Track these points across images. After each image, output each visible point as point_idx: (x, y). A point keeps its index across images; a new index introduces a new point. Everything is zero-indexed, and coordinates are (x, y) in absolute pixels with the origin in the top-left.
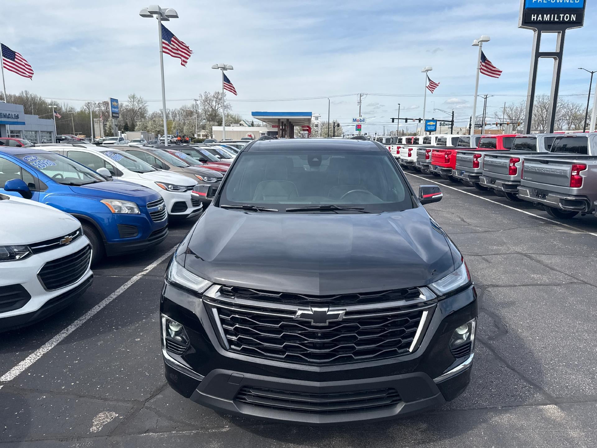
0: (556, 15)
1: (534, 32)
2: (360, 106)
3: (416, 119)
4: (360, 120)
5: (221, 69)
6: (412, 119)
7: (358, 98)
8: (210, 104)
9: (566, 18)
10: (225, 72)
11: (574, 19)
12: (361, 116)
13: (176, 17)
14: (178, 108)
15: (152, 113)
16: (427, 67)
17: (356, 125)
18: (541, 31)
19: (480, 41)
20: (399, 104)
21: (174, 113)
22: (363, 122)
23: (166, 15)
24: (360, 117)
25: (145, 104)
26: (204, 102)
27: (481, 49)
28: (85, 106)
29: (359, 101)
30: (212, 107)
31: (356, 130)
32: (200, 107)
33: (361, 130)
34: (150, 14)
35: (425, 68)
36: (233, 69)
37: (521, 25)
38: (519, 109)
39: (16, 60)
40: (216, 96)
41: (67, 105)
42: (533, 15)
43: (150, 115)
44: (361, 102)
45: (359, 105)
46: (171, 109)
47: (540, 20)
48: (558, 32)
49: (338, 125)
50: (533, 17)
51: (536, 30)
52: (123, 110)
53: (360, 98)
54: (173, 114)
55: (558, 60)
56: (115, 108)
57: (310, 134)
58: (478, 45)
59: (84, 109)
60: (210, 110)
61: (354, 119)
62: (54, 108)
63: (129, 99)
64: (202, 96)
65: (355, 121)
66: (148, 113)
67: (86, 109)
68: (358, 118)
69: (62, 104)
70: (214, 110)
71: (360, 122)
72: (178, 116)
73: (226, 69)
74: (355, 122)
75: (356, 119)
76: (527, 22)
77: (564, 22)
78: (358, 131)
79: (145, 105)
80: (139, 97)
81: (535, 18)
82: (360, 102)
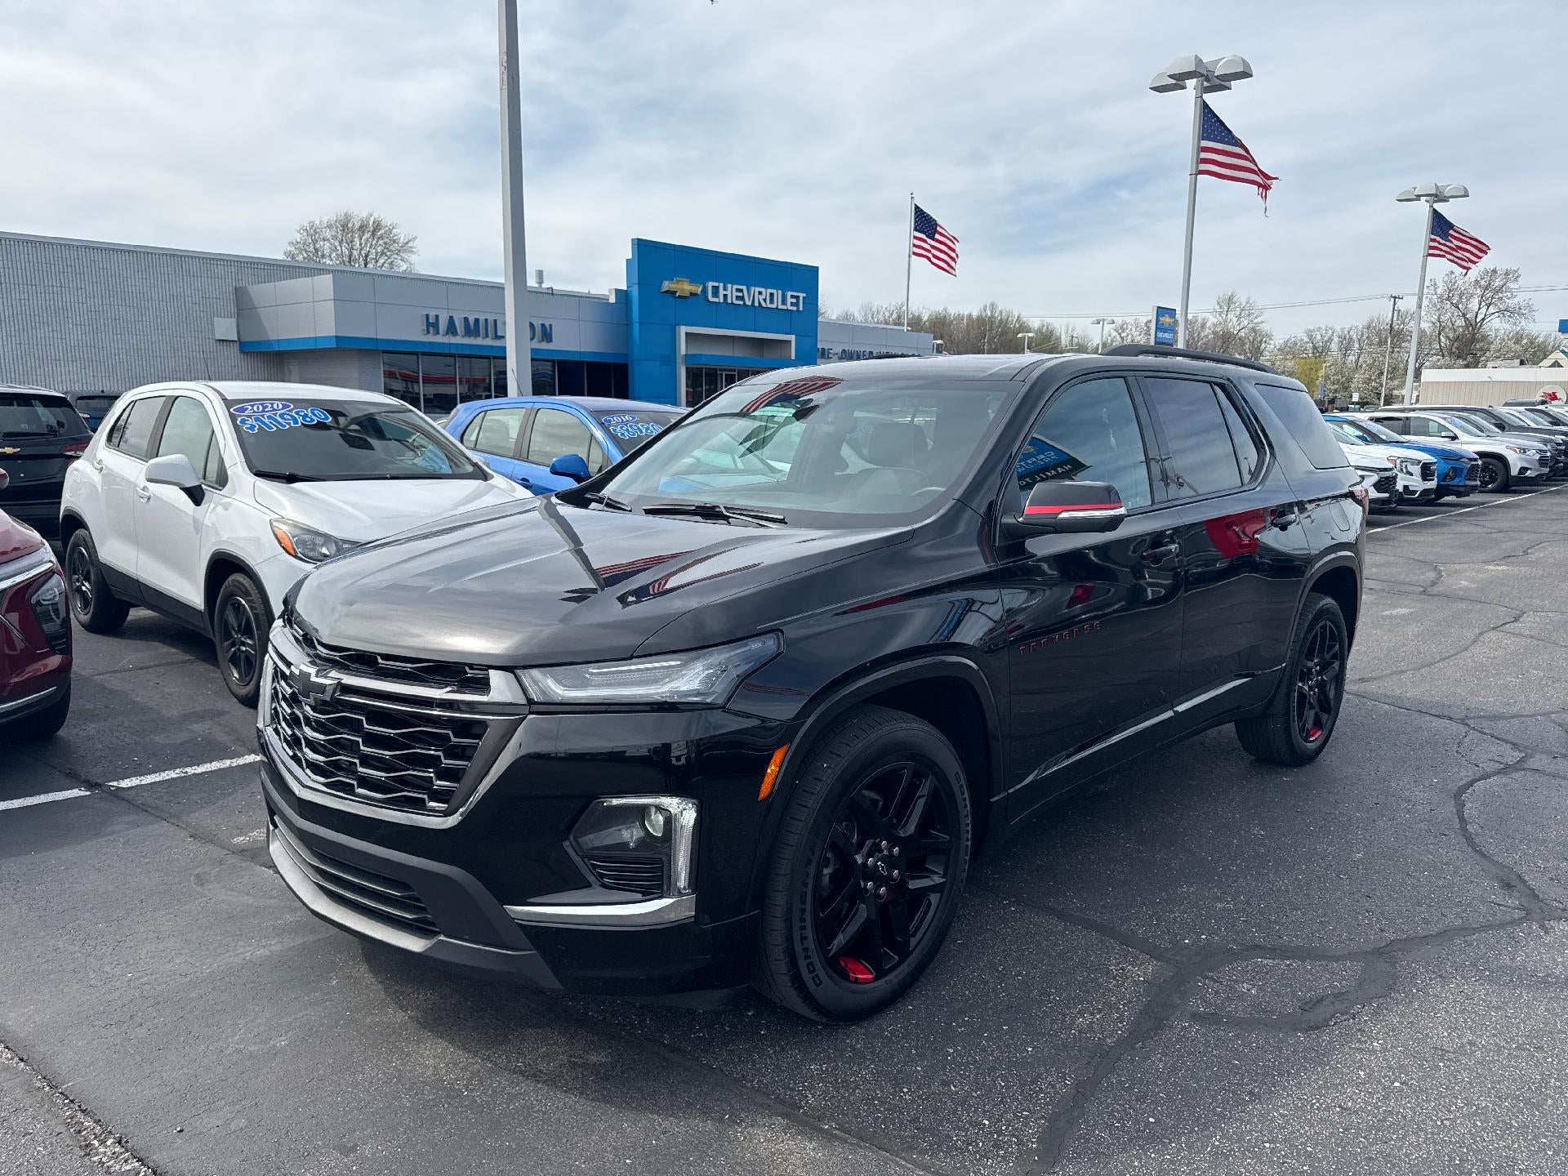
5: (1428, 198)
8: (1460, 306)
10: (1437, 206)
13: (1245, 74)
14: (1361, 323)
15: (1282, 341)
21: (1345, 339)
23: (1217, 77)
25: (1256, 318)
26: (1442, 302)
28: (1115, 330)
30: (1464, 315)
32: (1425, 318)
34: (1178, 81)
36: (1466, 195)
39: (937, 236)
40: (1483, 283)
41: (1073, 330)
43: (1277, 345)
46: (1338, 328)
52: (1206, 336)
54: (1342, 342)
56: (1165, 331)
59: (1110, 338)
60: (1460, 322)
62: (1029, 337)
63: (1217, 307)
64: (1435, 284)
66: (1272, 342)
67: (1115, 337)
69: (1061, 328)
70: (1473, 326)
72: (1357, 345)
73: (1445, 199)
79: (1256, 321)
80: (1244, 301)
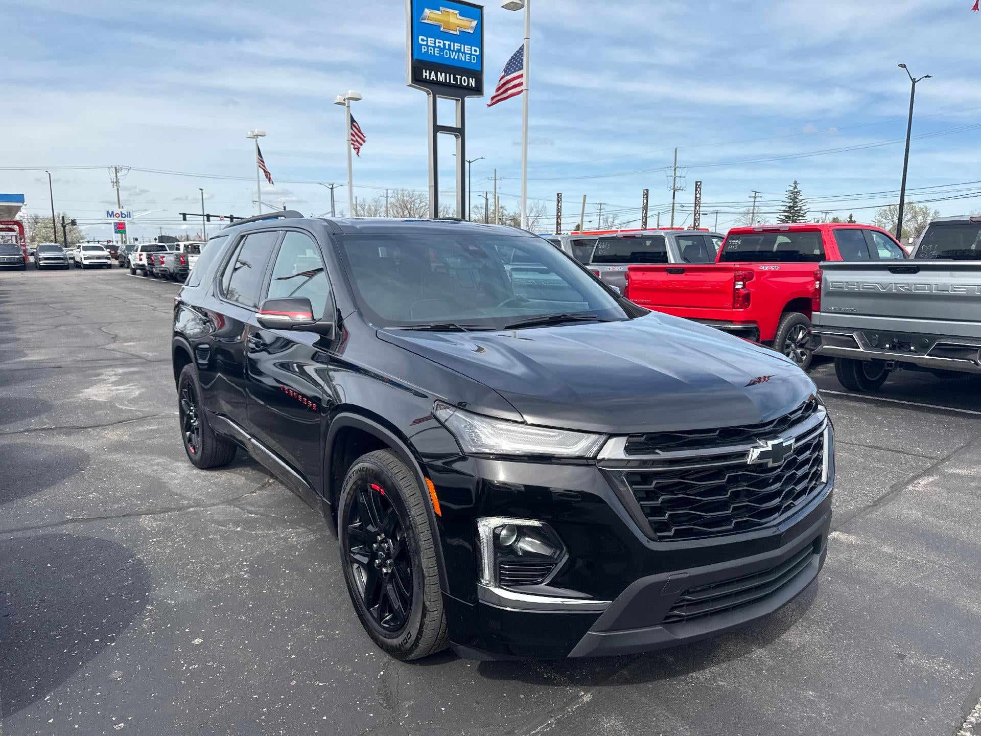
0: (452, 76)
1: (428, 94)
2: (118, 189)
3: (225, 217)
4: (122, 214)
6: (219, 216)
7: (112, 175)
9: (464, 81)
11: (474, 86)
12: (122, 207)
16: (256, 130)
17: (115, 223)
18: (437, 96)
19: (347, 99)
20: (202, 190)
22: (129, 219)
24: (119, 208)
27: (349, 110)
29: (115, 181)
31: (116, 232)
33: (125, 233)
35: (253, 132)
37: (410, 83)
38: (373, 208)
42: (424, 71)
44: (120, 181)
45: (115, 187)
47: (433, 79)
48: (457, 100)
49: (73, 223)
50: (426, 74)
51: (430, 94)
53: (115, 174)
55: (460, 139)
57: (22, 236)
58: (344, 104)
61: (108, 212)
65: (111, 216)
68: (117, 210)
71: (122, 217)
74: (112, 218)
75: (113, 212)
76: (417, 79)
77: (461, 87)
78: (120, 235)
81: (428, 74)
82: (117, 182)
